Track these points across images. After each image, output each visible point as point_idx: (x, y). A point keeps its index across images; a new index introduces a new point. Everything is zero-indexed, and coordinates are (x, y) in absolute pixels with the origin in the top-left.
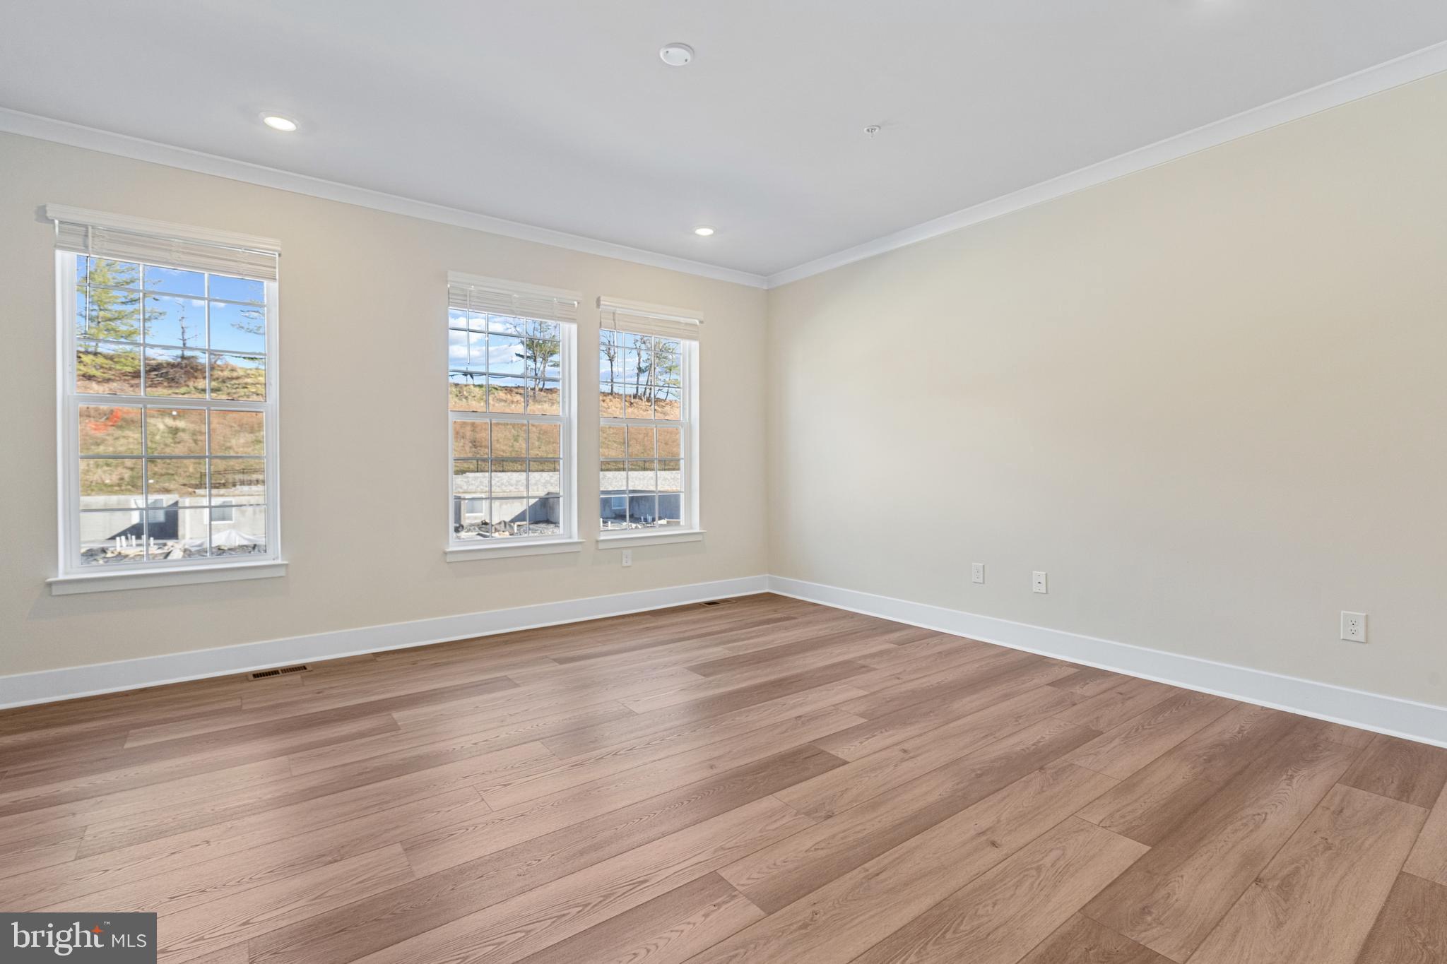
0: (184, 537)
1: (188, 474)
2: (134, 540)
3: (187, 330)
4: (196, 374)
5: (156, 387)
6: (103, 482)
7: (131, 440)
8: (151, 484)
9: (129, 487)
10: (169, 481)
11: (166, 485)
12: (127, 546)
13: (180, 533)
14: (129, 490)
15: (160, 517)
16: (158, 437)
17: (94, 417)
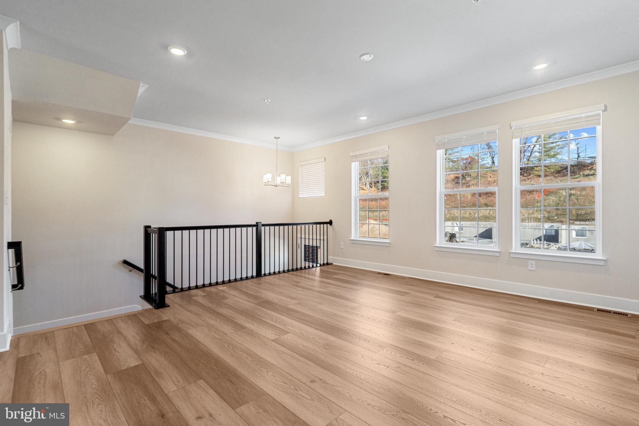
0: (561, 242)
1: (572, 214)
2: (539, 242)
3: (579, 149)
4: (584, 168)
5: (565, 176)
6: (537, 217)
7: (551, 200)
8: (555, 218)
9: (546, 220)
10: (563, 218)
11: (562, 219)
12: (536, 243)
13: (559, 240)
14: (547, 221)
15: (553, 233)
16: (562, 199)
17: (538, 192)
